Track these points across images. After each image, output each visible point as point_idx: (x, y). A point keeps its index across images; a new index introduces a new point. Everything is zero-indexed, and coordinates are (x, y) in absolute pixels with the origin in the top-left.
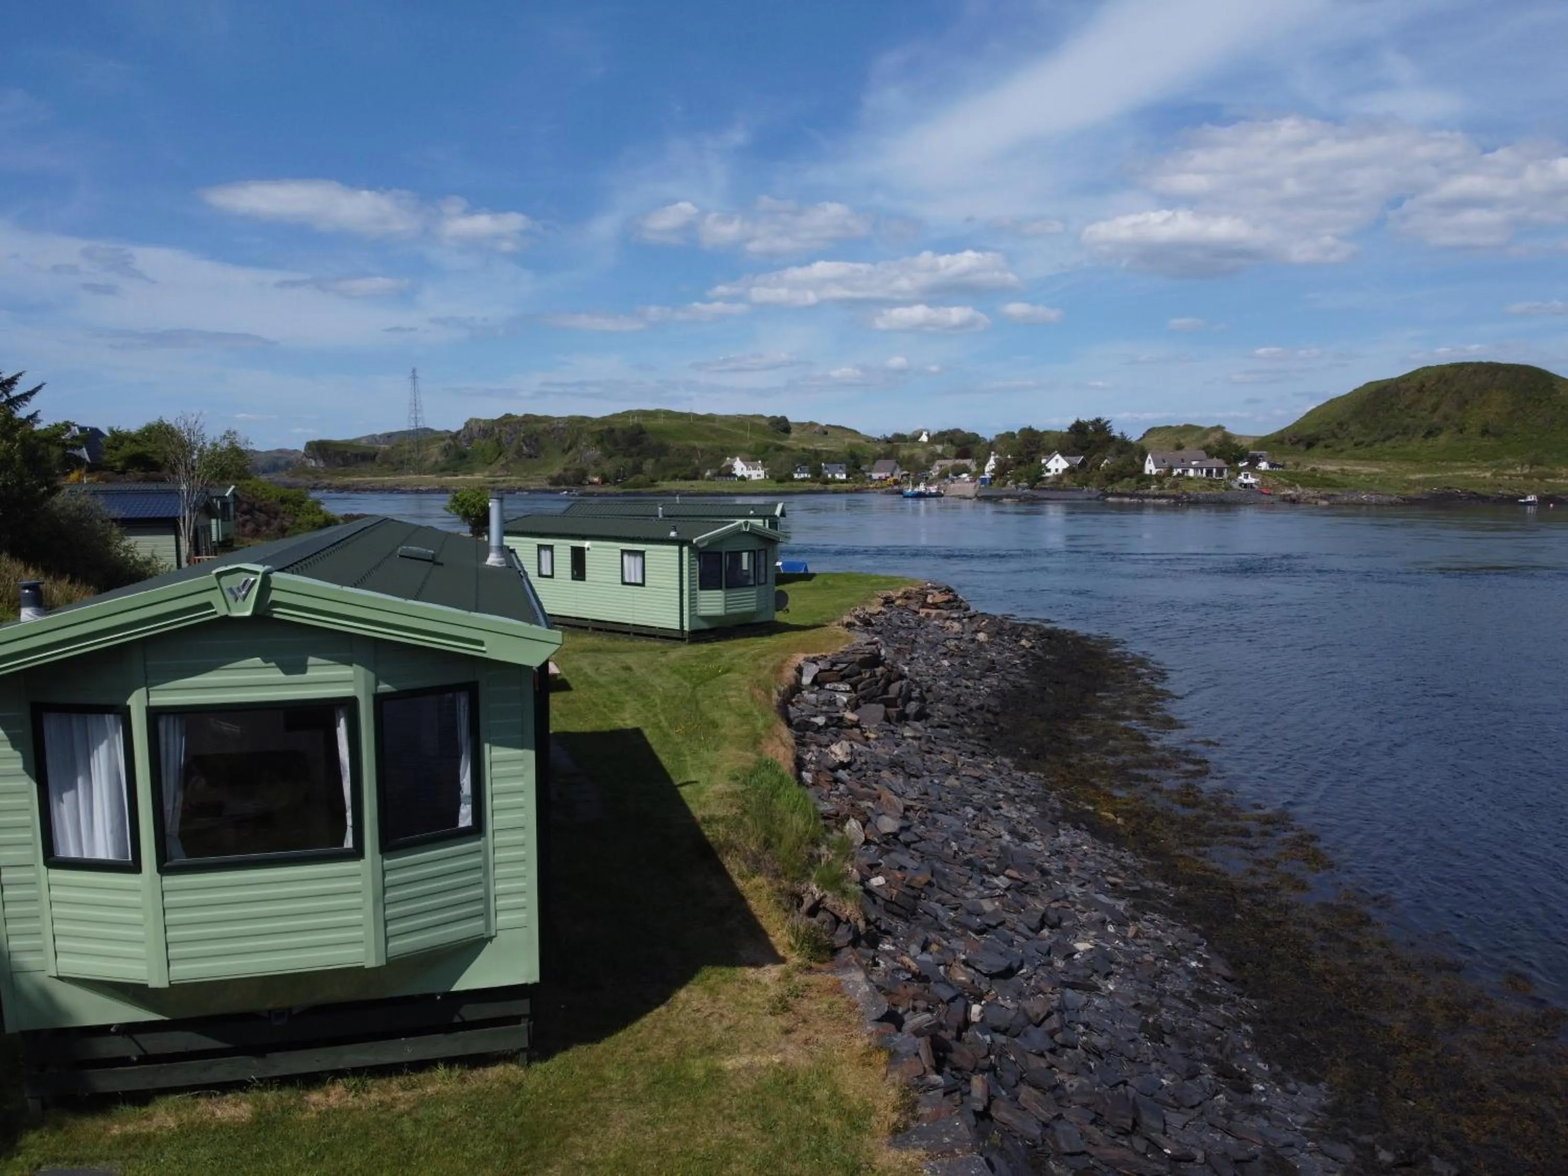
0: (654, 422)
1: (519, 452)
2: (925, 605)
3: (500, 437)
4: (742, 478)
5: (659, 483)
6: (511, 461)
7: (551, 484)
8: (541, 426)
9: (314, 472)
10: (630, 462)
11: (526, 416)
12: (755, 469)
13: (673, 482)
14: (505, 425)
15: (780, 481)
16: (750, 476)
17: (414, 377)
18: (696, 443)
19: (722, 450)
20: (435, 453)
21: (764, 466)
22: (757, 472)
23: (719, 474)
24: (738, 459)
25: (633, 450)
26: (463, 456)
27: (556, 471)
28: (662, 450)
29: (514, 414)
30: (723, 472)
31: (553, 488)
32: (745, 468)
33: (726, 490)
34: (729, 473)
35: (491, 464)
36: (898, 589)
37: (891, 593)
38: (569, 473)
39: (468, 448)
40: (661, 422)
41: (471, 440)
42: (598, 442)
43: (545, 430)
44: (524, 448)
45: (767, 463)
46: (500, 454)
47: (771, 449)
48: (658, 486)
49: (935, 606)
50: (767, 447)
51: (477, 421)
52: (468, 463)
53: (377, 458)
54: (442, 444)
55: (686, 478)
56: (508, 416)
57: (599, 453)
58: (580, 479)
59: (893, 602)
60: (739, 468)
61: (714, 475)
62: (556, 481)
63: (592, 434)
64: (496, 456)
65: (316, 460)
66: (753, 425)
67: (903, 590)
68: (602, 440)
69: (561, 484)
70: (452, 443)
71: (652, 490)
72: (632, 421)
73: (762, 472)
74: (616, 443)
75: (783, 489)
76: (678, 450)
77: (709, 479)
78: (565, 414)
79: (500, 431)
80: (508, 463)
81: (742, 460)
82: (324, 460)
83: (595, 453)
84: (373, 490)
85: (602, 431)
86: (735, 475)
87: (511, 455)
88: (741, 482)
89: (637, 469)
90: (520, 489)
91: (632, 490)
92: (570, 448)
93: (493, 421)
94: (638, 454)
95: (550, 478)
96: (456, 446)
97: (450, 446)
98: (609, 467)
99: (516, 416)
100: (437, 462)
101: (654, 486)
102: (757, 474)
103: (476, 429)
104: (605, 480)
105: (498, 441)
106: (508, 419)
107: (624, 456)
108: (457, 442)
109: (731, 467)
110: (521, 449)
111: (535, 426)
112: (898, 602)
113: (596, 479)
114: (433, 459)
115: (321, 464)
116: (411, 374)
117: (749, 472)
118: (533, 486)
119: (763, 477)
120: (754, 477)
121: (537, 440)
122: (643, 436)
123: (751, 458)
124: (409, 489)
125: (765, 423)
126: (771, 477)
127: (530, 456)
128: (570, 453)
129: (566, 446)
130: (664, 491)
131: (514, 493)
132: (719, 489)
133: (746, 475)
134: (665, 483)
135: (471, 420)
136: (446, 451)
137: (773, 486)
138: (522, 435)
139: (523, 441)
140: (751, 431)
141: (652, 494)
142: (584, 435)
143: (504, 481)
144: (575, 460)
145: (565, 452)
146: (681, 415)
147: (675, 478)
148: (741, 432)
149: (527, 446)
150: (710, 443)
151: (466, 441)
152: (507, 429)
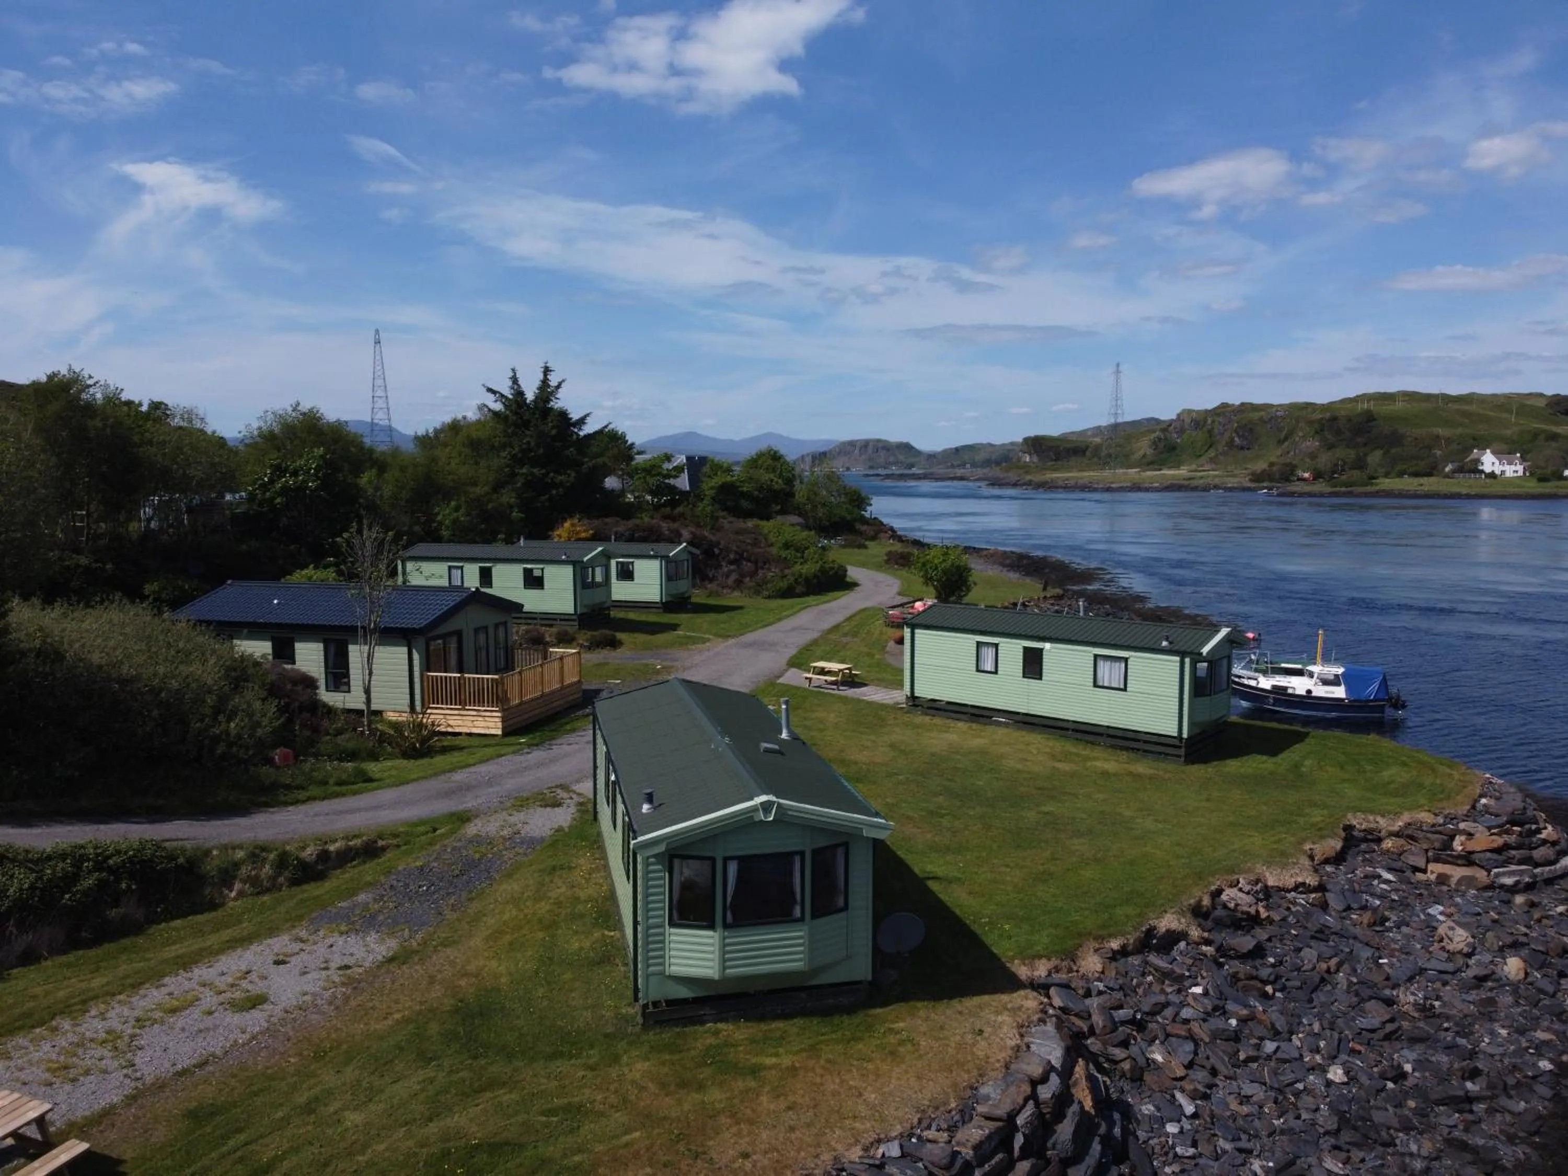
0: (1391, 407)
1: (1231, 444)
2: (1443, 853)
3: (1213, 428)
4: (1492, 475)
5: (1381, 480)
6: (1221, 454)
7: (1251, 480)
8: (1256, 415)
9: (1026, 468)
10: (1352, 454)
11: (1243, 404)
12: (1510, 463)
13: (1397, 480)
14: (1218, 415)
15: (1542, 479)
16: (1503, 472)
17: (1118, 372)
18: (1440, 431)
19: (1474, 439)
20: (1143, 447)
21: (1523, 459)
22: (1513, 468)
23: (1460, 470)
24: (1488, 451)
25: (1359, 440)
26: (1172, 448)
27: (1260, 466)
28: (1395, 439)
29: (1230, 402)
30: (1466, 468)
31: (1253, 485)
32: (1497, 462)
33: (1464, 491)
34: (1474, 469)
35: (1200, 456)
36: (1397, 814)
37: (1382, 822)
38: (1275, 469)
39: (1179, 441)
40: (1399, 406)
41: (1181, 431)
42: (1317, 432)
43: (1261, 419)
44: (1236, 439)
45: (1529, 456)
46: (1211, 446)
47: (1542, 437)
48: (1376, 484)
49: (1468, 859)
50: (1536, 435)
51: (1190, 411)
52: (1177, 455)
53: (1088, 453)
54: (1153, 436)
55: (1416, 475)
56: (1224, 406)
57: (1317, 444)
58: (1287, 474)
59: (1379, 840)
60: (1489, 462)
61: (1454, 471)
62: (1258, 478)
63: (1310, 423)
64: (1206, 448)
65: (1030, 455)
66: (1523, 406)
67: (1406, 817)
68: (1322, 430)
69: (1263, 481)
70: (1162, 437)
71: (1369, 489)
72: (1360, 407)
73: (1520, 468)
74: (1339, 432)
75: (1547, 491)
76: (1416, 439)
77: (1447, 476)
78: (1286, 400)
79: (1213, 422)
80: (1216, 456)
81: (1493, 453)
82: (1038, 456)
83: (1312, 444)
84: (1067, 488)
85: (1322, 419)
86: (1482, 471)
87: (1221, 447)
88: (1488, 481)
89: (1360, 464)
90: (1216, 487)
91: (1343, 489)
92: (1286, 439)
93: (1206, 411)
94: (1365, 445)
95: (1253, 474)
96: (1166, 439)
97: (1160, 439)
98: (1325, 460)
99: (1233, 405)
100: (1144, 456)
101: (1372, 484)
102: (1513, 470)
103: (1187, 420)
104: (1318, 476)
105: (1210, 432)
106: (1223, 409)
107: (1348, 447)
108: (1168, 435)
109: (1478, 461)
110: (1232, 440)
111: (1251, 415)
112: (1388, 844)
113: (1306, 475)
114: (1141, 453)
115: (1035, 459)
116: (1115, 369)
117: (1502, 468)
118: (1232, 482)
119: (1520, 473)
120: (1508, 474)
121: (1251, 430)
122: (1374, 423)
123: (1505, 452)
124: (1101, 486)
125: (1542, 403)
126: (1532, 474)
127: (1242, 448)
128: (1286, 443)
129: (1282, 436)
130: (1384, 491)
131: (1208, 491)
132: (1455, 489)
133: (1498, 472)
134: (1387, 480)
135: (1184, 410)
136: (1155, 444)
137: (1533, 486)
138: (1236, 425)
139: (1236, 431)
140: (1517, 414)
141: (1367, 495)
142: (1302, 425)
143: (1201, 478)
144: (1288, 453)
145: (1280, 442)
146: (1428, 397)
147: (1401, 474)
148: (1505, 415)
149: (1239, 437)
150: (1460, 431)
151: (1177, 433)
152: (1221, 419)
